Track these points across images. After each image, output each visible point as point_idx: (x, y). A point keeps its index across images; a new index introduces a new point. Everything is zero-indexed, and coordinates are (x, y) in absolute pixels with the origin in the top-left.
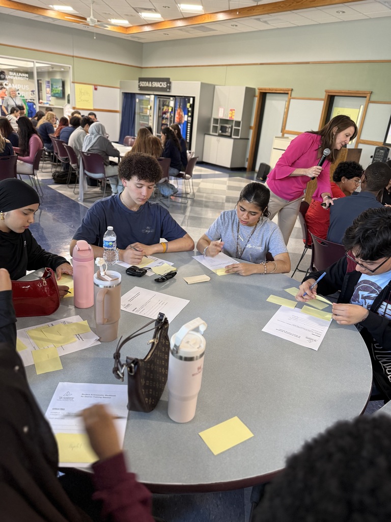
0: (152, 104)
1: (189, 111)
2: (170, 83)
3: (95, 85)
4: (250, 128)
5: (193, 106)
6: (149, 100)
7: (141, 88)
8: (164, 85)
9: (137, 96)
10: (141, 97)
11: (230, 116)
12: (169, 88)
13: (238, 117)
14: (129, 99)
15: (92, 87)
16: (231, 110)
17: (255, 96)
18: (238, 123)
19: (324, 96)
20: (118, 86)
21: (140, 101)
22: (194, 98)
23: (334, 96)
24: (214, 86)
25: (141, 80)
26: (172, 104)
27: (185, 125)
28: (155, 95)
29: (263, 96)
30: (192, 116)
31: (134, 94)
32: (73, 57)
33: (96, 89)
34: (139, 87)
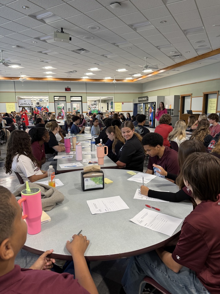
0: (142, 107)
1: (153, 108)
2: (148, 98)
3: (122, 102)
4: (179, 111)
5: (155, 106)
6: (141, 105)
7: (139, 101)
8: (146, 99)
9: (138, 104)
10: (139, 105)
11: (170, 107)
12: (148, 100)
13: (172, 108)
14: (136, 105)
15: (121, 103)
16: (170, 105)
17: (180, 98)
18: (173, 110)
19: (202, 95)
20: (132, 101)
21: (139, 106)
22: (155, 102)
23: (208, 94)
24: (164, 97)
25: (139, 98)
26: (149, 106)
27: (153, 113)
28: (143, 103)
29: (183, 98)
30: (155, 110)
31: (137, 104)
32: (114, 93)
33: (123, 104)
34: (138, 101)
